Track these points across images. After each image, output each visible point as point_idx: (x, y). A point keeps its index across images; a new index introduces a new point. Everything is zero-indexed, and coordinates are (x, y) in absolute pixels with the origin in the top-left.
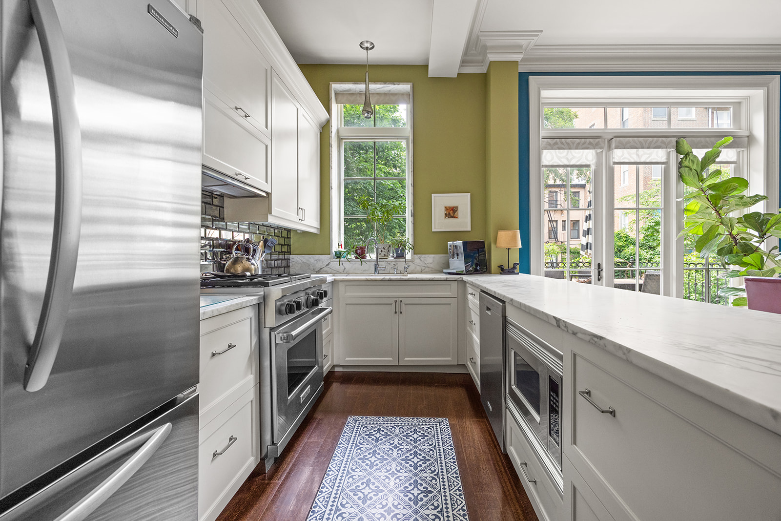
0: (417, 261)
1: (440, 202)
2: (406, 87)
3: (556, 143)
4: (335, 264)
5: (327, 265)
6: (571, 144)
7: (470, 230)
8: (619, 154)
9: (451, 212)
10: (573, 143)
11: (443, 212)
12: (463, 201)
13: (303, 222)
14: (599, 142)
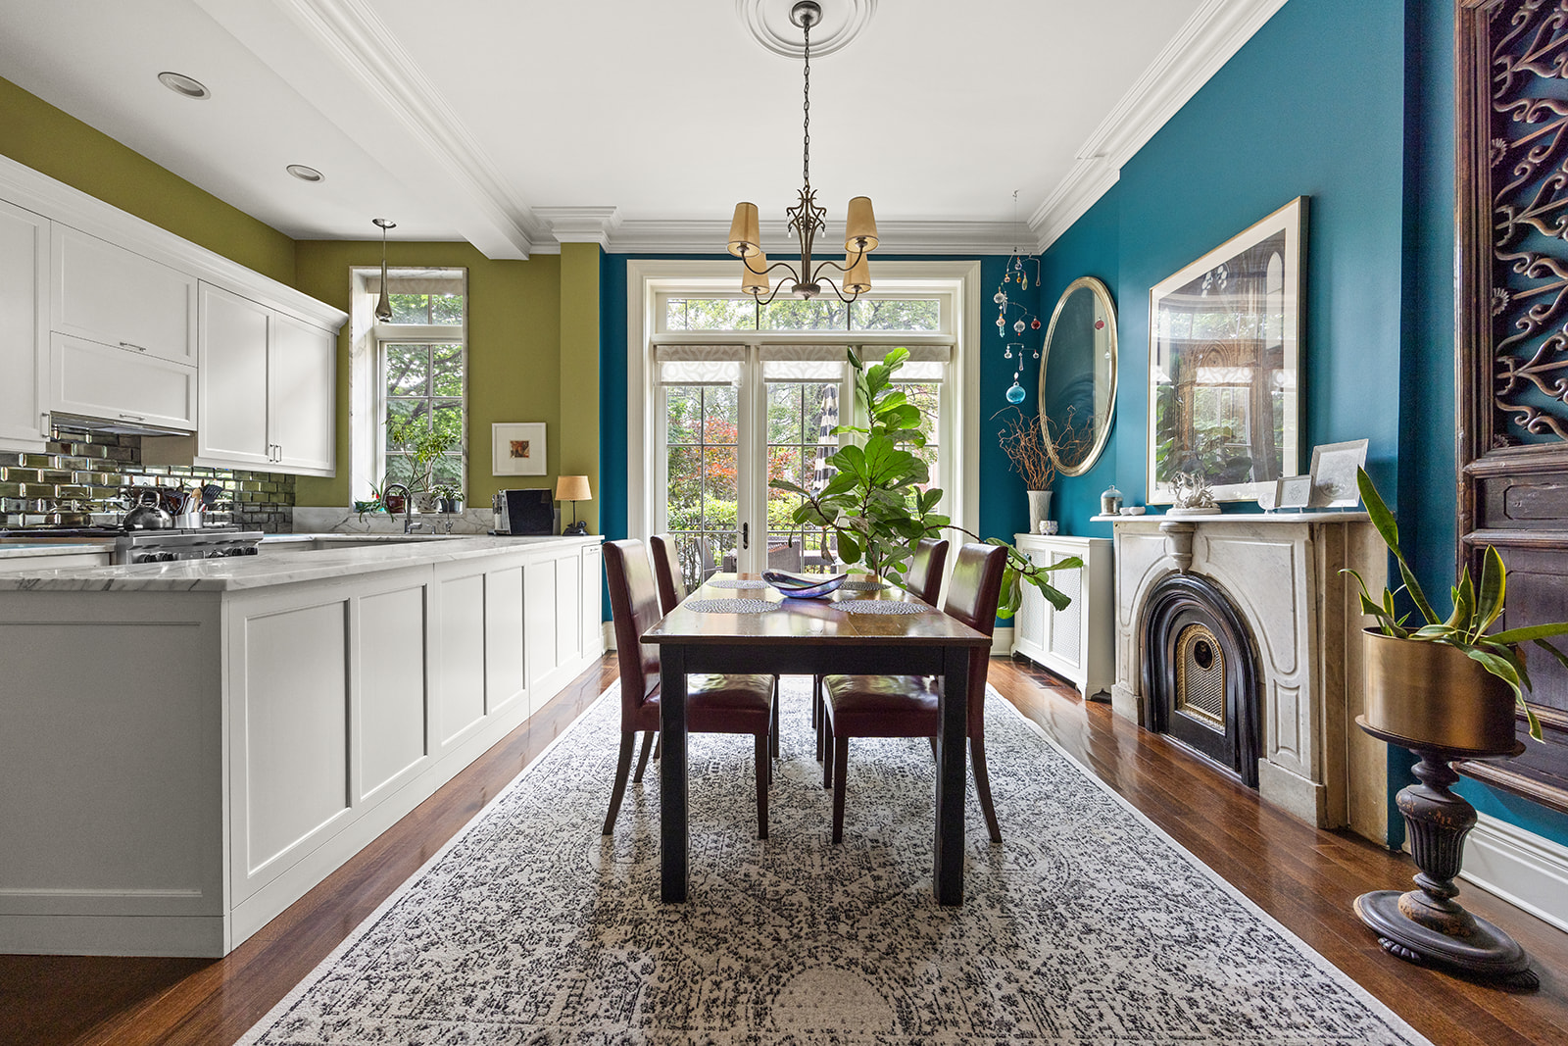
0: (471, 517)
1: (504, 435)
2: (458, 273)
3: (676, 352)
4: (354, 521)
5: (344, 521)
6: (698, 354)
7: (545, 474)
8: (775, 369)
9: (520, 449)
10: (701, 352)
11: (508, 448)
12: (535, 433)
13: (279, 463)
14: (737, 351)
